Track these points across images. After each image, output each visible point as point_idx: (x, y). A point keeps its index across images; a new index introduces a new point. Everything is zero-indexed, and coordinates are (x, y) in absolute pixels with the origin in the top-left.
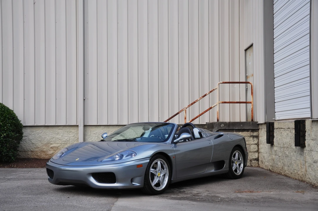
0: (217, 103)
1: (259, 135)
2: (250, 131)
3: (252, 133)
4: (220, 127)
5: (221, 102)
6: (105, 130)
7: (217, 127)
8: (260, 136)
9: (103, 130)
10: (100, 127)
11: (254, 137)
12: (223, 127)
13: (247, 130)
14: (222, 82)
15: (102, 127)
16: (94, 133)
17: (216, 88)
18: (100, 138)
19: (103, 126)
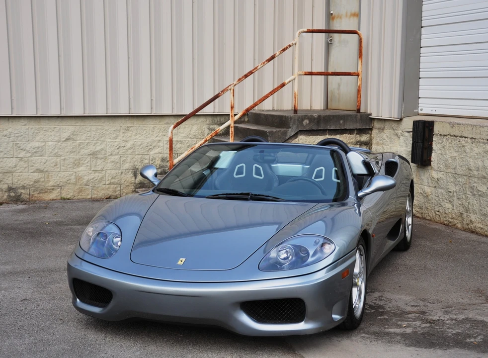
0: (296, 75)
1: (371, 140)
2: (356, 132)
3: (358, 136)
4: (302, 125)
5: (304, 73)
6: (31, 127)
7: (295, 126)
8: (374, 142)
9: (27, 127)
10: (17, 120)
11: (361, 144)
12: (306, 124)
13: (351, 131)
14: (306, 30)
15: (23, 122)
16: (5, 133)
17: (294, 42)
18: (18, 145)
19: (26, 118)
